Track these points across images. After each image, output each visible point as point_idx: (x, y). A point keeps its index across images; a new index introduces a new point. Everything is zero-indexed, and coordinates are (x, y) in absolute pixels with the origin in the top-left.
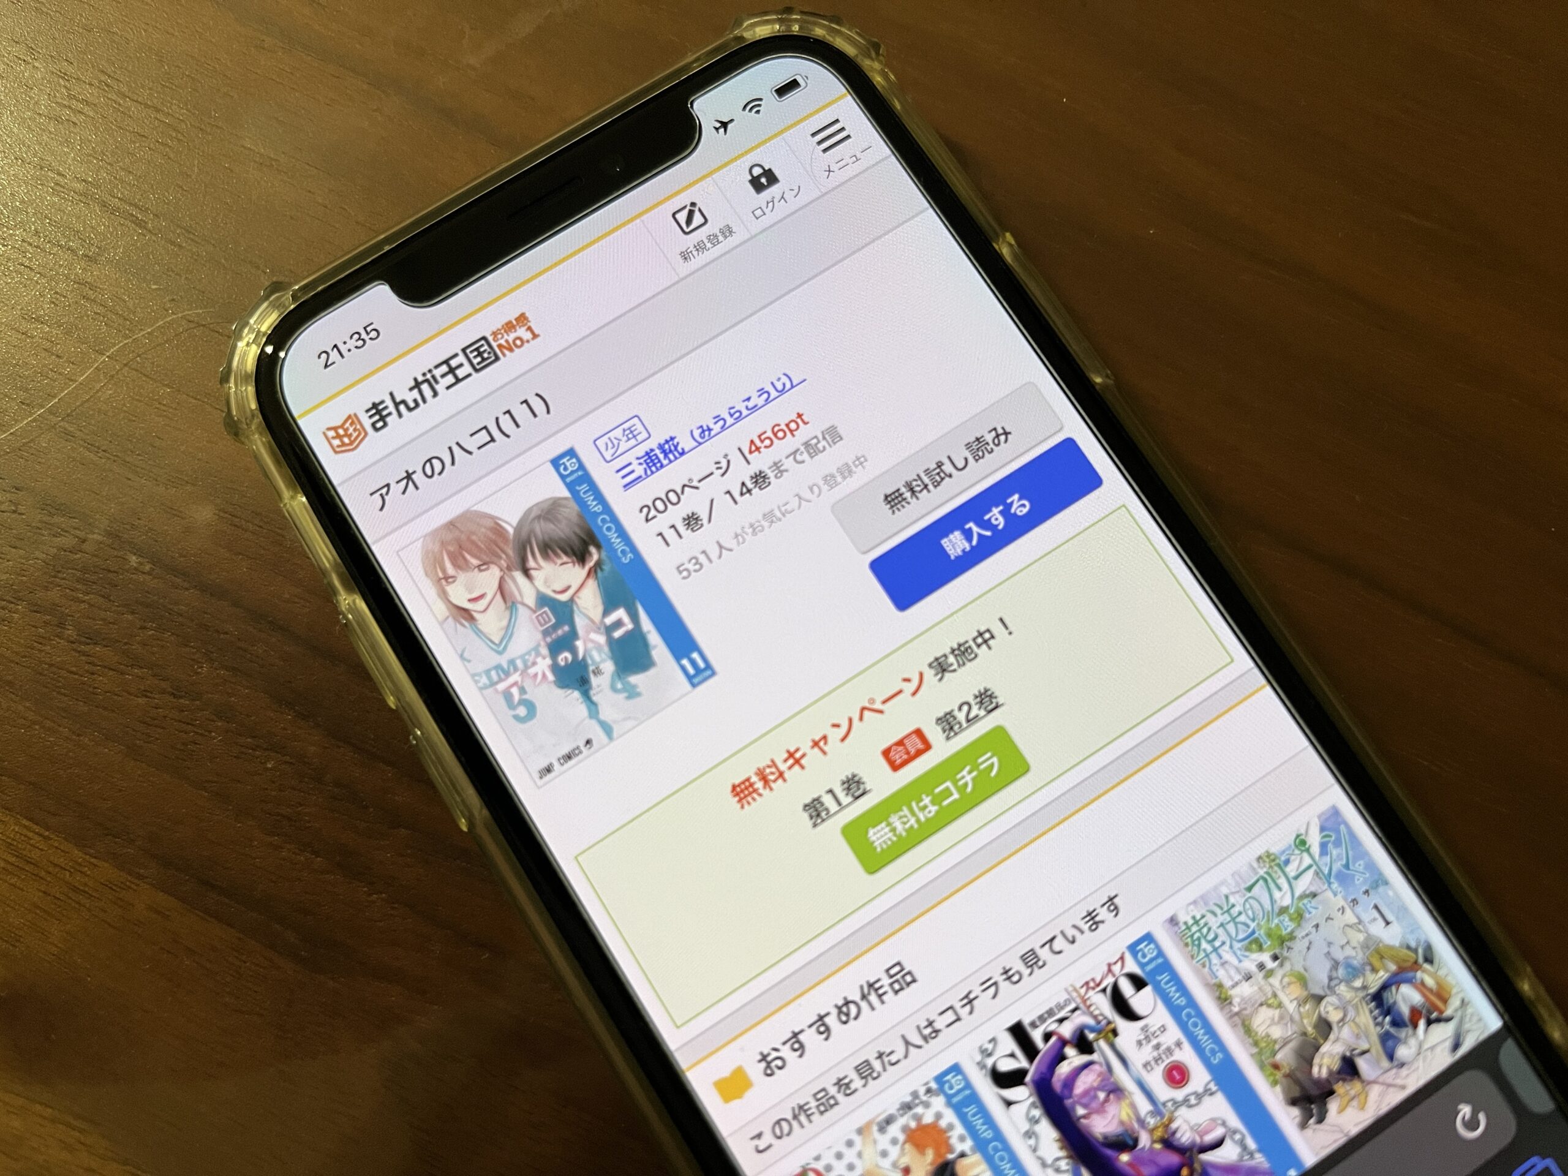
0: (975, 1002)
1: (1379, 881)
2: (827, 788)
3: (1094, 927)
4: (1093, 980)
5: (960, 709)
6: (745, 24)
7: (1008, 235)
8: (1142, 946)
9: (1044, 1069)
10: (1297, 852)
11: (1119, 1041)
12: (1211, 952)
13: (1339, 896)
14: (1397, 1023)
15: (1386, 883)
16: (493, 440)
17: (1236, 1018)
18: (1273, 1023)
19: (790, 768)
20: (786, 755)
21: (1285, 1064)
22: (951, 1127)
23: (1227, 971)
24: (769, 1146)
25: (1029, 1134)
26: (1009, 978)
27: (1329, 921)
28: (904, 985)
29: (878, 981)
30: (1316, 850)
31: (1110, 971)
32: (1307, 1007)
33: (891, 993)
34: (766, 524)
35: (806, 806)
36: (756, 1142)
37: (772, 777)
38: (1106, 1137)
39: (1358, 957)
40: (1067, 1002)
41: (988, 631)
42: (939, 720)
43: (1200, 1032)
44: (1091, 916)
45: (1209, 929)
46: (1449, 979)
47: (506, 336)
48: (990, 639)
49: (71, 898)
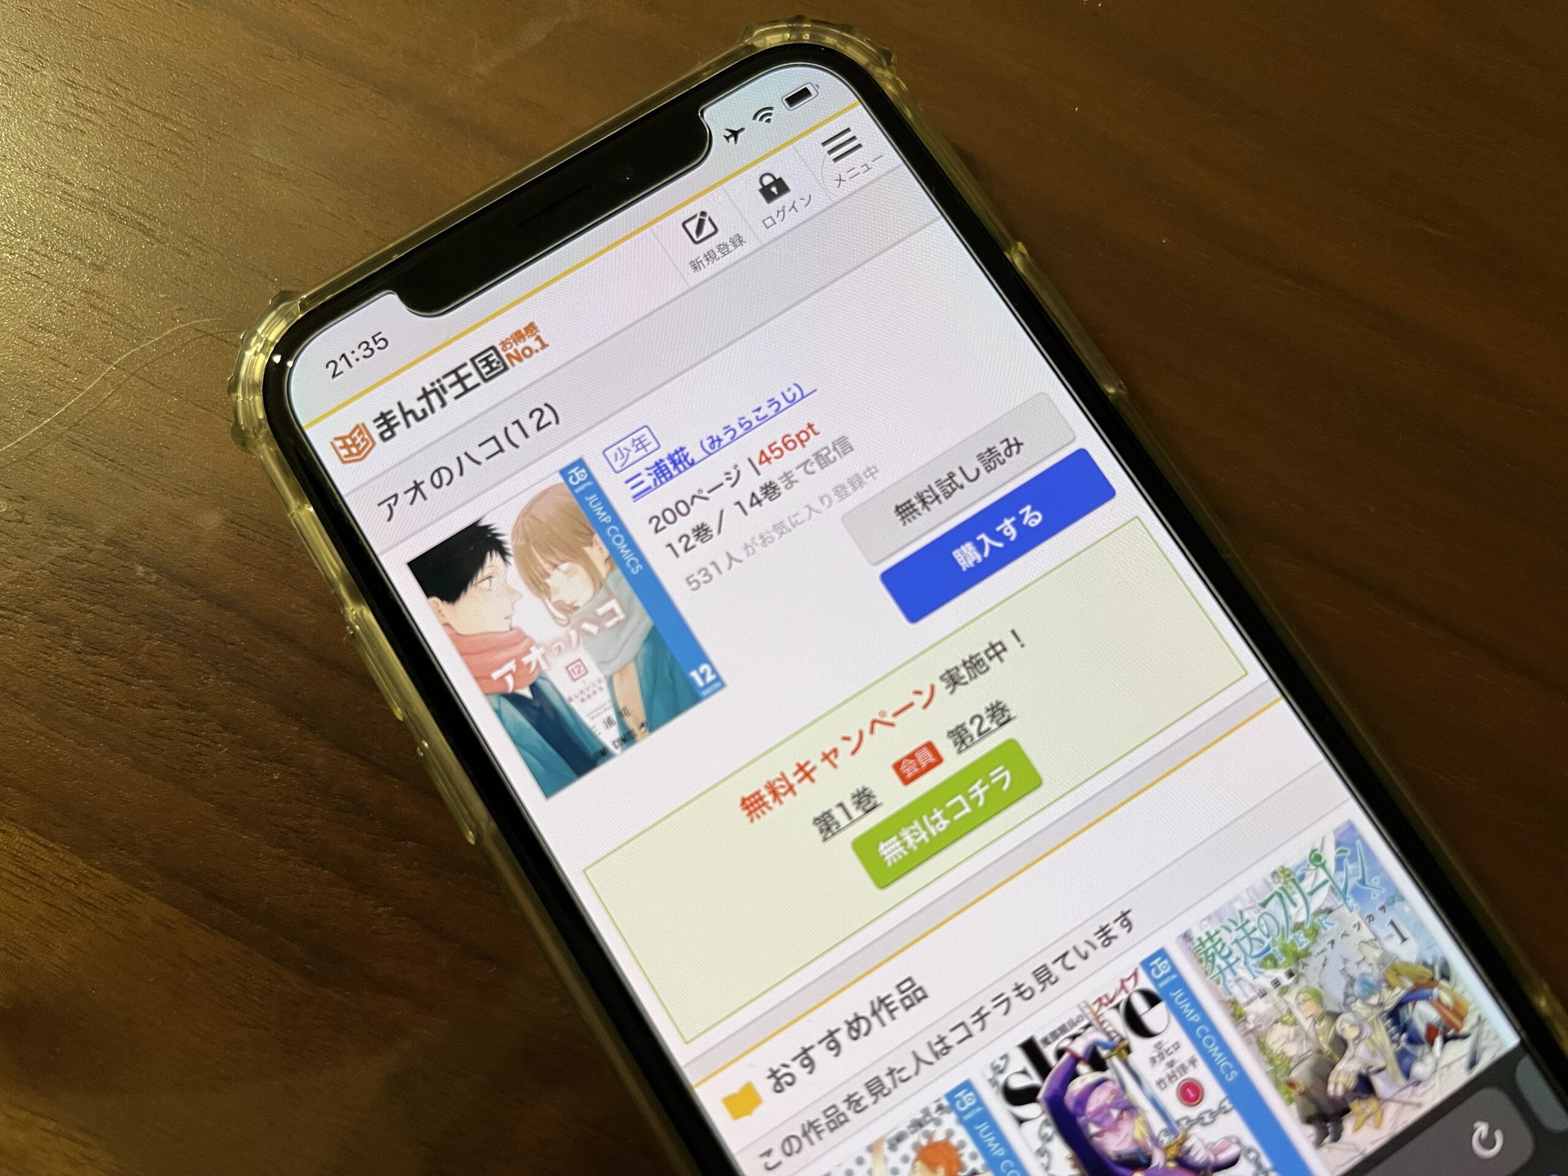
0: (987, 1019)
1: (1396, 897)
2: (838, 802)
3: (1107, 943)
4: (1106, 996)
5: (972, 722)
6: (756, 33)
7: (1020, 246)
8: (1155, 962)
9: (1056, 1086)
10: (1312, 867)
11: (1132, 1058)
12: (1226, 968)
13: (1355, 913)
14: (1414, 1040)
15: (1402, 899)
16: (501, 450)
17: (1251, 1036)
18: (1288, 1040)
19: (800, 781)
20: (796, 768)
21: (1300, 1082)
22: (962, 1145)
23: (1241, 988)
24: (779, 1164)
25: (1041, 1153)
26: (1021, 994)
27: (1344, 937)
28: (916, 1002)
29: (889, 996)
30: (1331, 865)
31: (1123, 987)
32: (1323, 1023)
33: (901, 1010)
34: (776, 535)
35: (816, 819)
36: (765, 1159)
37: (782, 791)
38: (1119, 1156)
39: (1374, 974)
40: (1080, 1019)
41: (1000, 643)
42: (951, 733)
43: (1214, 1049)
44: (1104, 931)
45: (1224, 945)
46: (1466, 996)
47: (515, 346)
48: (1001, 652)
49: (75, 910)
